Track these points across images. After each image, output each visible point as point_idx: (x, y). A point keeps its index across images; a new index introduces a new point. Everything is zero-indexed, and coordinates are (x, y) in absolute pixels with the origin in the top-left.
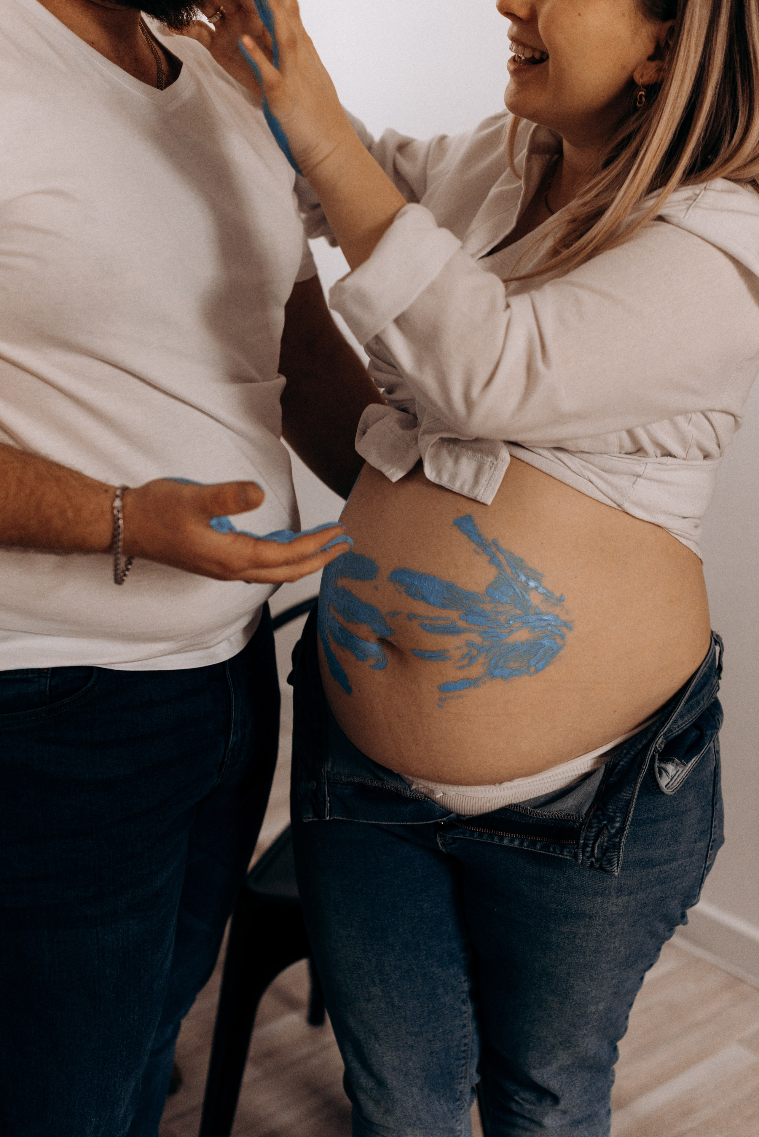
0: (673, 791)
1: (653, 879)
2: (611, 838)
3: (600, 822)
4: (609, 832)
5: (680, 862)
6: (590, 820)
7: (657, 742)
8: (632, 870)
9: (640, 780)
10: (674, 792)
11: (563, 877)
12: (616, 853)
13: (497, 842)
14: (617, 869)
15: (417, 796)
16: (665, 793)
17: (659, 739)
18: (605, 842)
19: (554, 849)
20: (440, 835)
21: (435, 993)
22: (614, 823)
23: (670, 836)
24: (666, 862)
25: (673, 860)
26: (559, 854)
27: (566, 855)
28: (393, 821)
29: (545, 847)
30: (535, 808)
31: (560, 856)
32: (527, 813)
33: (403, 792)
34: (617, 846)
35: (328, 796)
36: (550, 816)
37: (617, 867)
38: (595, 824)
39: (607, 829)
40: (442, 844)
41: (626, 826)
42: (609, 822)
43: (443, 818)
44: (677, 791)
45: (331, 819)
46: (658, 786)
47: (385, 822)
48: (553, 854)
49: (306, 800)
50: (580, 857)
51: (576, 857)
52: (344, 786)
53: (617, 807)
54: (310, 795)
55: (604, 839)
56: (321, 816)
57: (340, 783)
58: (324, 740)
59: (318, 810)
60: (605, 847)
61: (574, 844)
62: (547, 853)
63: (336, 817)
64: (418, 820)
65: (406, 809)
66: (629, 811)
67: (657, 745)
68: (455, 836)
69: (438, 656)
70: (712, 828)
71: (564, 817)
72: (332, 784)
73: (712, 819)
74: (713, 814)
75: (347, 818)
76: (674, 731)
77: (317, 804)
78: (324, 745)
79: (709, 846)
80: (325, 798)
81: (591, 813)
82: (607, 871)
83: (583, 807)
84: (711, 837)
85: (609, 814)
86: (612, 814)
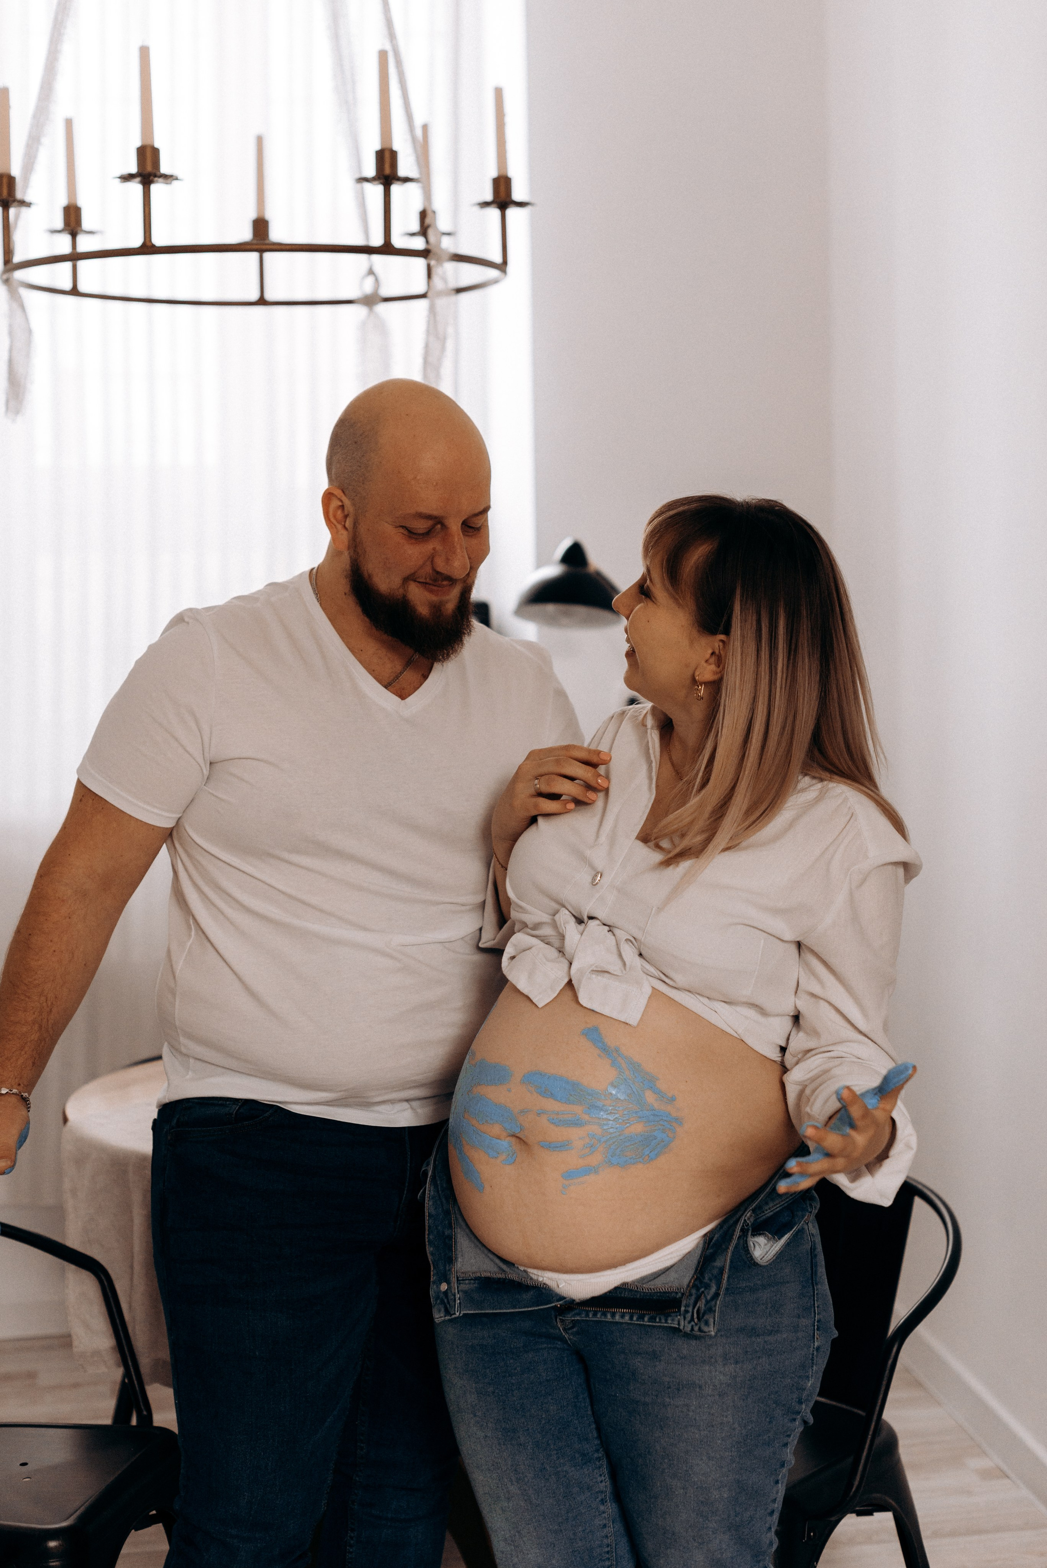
1: (757, 1349)
2: (707, 1302)
3: (698, 1289)
4: (707, 1298)
5: (785, 1336)
6: (690, 1289)
7: (746, 1215)
8: (736, 1338)
9: (731, 1248)
10: (768, 1263)
11: (673, 1348)
12: (712, 1315)
13: (610, 1319)
14: (714, 1329)
15: (536, 1284)
16: (759, 1263)
17: (748, 1213)
18: (703, 1306)
19: (660, 1319)
20: (560, 1319)
22: (710, 1289)
23: (770, 1305)
24: (769, 1333)
26: (665, 1323)
27: (671, 1324)
28: (516, 1308)
29: (652, 1319)
30: (644, 1284)
31: (665, 1325)
32: (636, 1289)
33: (524, 1281)
34: (714, 1309)
35: (458, 1293)
37: (714, 1327)
38: (694, 1291)
39: (705, 1296)
40: (564, 1329)
41: (721, 1291)
42: (706, 1288)
43: (560, 1301)
44: (772, 1262)
45: (461, 1315)
46: (751, 1258)
47: (508, 1309)
48: (659, 1324)
49: (438, 1301)
50: (682, 1323)
51: (679, 1324)
52: (472, 1281)
53: (712, 1275)
54: (442, 1295)
55: (701, 1304)
56: (452, 1313)
57: (469, 1280)
58: (453, 1243)
59: (449, 1308)
60: (702, 1311)
61: (676, 1312)
62: (654, 1324)
63: (465, 1312)
64: (538, 1305)
65: (527, 1296)
66: (723, 1277)
67: (746, 1218)
68: (573, 1318)
69: (563, 1146)
70: (814, 1307)
71: (668, 1289)
72: (461, 1282)
73: (814, 1298)
74: (814, 1292)
75: (475, 1310)
76: (766, 1212)
77: (449, 1303)
78: (453, 1248)
79: (814, 1326)
80: (455, 1295)
81: (691, 1284)
82: (705, 1332)
83: (684, 1279)
84: (815, 1316)
85: (705, 1281)
86: (709, 1282)
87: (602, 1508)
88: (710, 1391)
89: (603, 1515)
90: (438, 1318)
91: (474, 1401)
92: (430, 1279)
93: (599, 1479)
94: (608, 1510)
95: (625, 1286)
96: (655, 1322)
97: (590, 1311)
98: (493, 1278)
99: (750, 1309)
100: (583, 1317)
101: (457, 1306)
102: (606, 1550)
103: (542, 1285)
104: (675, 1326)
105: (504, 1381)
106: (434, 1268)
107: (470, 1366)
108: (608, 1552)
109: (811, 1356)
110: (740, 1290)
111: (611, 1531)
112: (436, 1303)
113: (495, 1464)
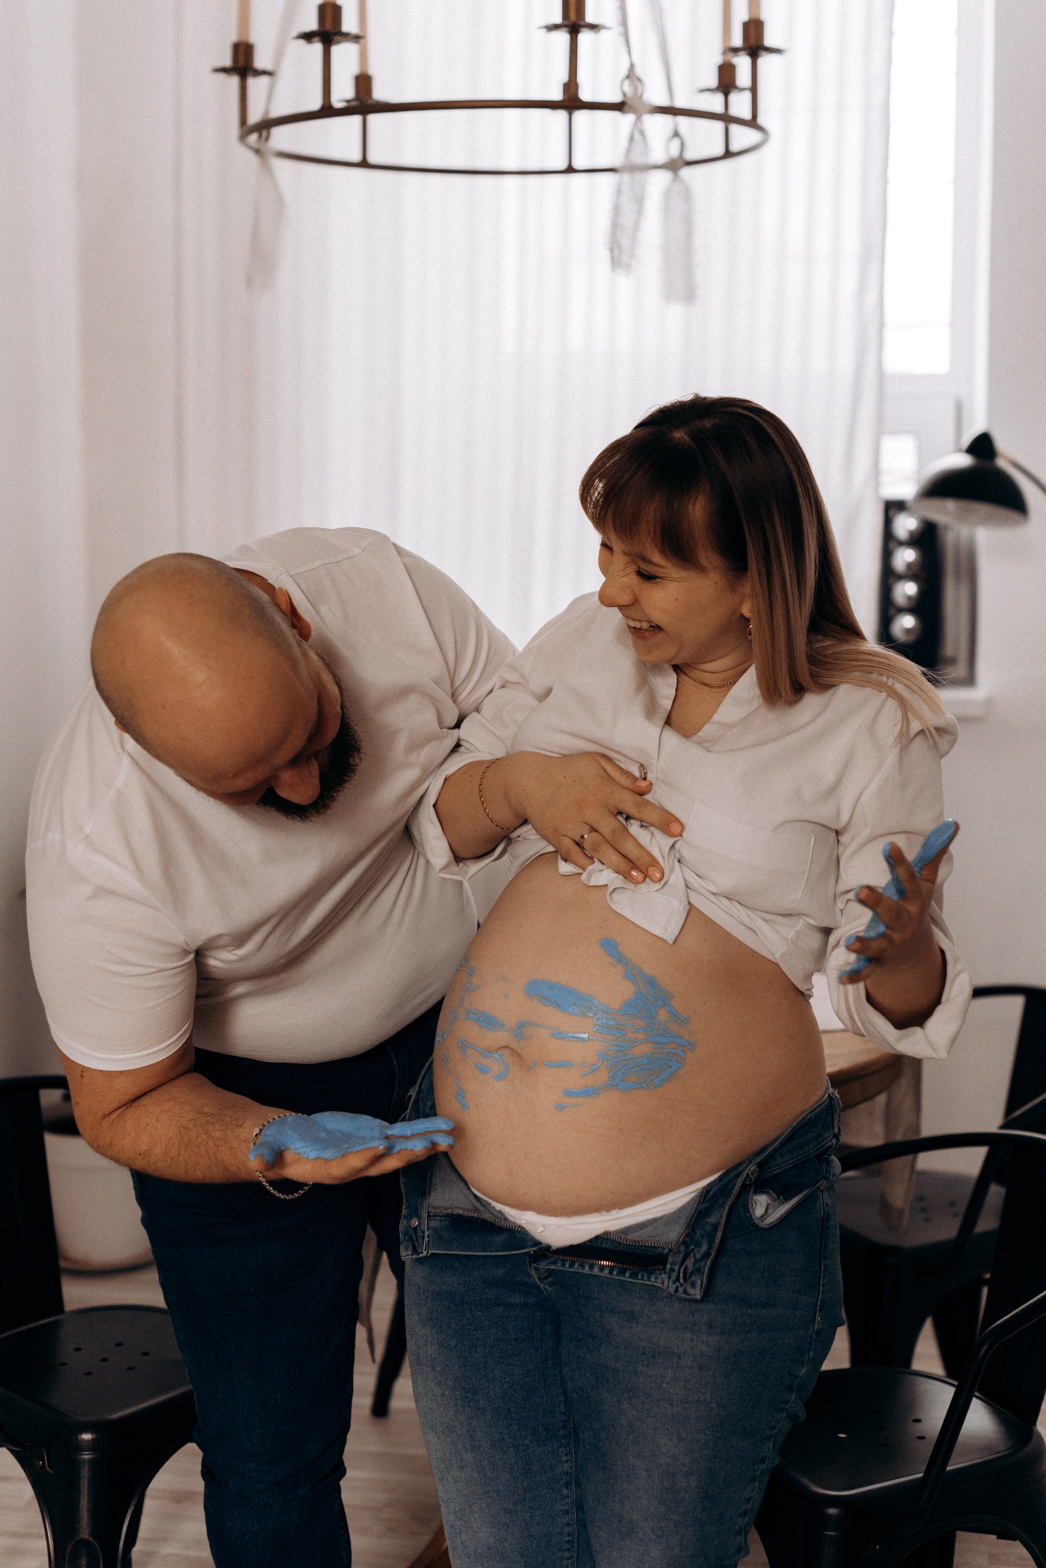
0: (768, 1225)
1: (748, 1322)
2: (696, 1261)
3: (687, 1246)
4: (696, 1257)
6: (679, 1246)
7: (749, 1169)
9: (728, 1205)
10: (769, 1227)
11: (653, 1310)
12: (701, 1276)
13: (587, 1271)
14: (700, 1292)
16: (759, 1225)
17: (752, 1167)
18: (691, 1265)
19: (643, 1276)
20: (534, 1268)
22: (700, 1247)
26: (648, 1281)
27: (654, 1282)
28: (487, 1251)
29: (634, 1275)
31: (648, 1283)
32: (618, 1239)
33: (498, 1222)
34: (702, 1269)
35: (428, 1230)
36: (640, 1242)
37: (700, 1288)
38: (682, 1248)
39: (694, 1254)
40: (540, 1279)
41: (713, 1250)
42: (696, 1246)
43: (535, 1247)
44: (773, 1226)
45: (429, 1254)
46: (750, 1217)
47: (479, 1252)
48: (641, 1282)
49: (407, 1238)
50: (666, 1283)
51: (663, 1283)
52: (443, 1218)
53: (705, 1231)
54: (411, 1232)
55: (690, 1263)
56: (419, 1252)
57: (439, 1216)
58: (429, 1175)
59: (417, 1246)
60: (690, 1271)
61: (661, 1270)
62: (635, 1281)
63: (433, 1251)
64: (510, 1250)
65: (500, 1239)
66: (717, 1236)
67: (749, 1172)
68: (548, 1267)
70: (819, 1285)
71: (654, 1244)
72: (432, 1218)
73: (820, 1275)
74: (821, 1268)
75: (443, 1250)
76: (774, 1169)
77: (417, 1240)
78: (428, 1180)
79: (817, 1306)
80: (424, 1232)
81: (681, 1240)
82: (690, 1295)
83: (674, 1234)
84: (819, 1296)
85: (697, 1238)
86: (700, 1239)
90: (404, 1256)
92: (402, 1213)
93: (564, 1458)
94: (572, 1495)
95: (608, 1235)
96: (636, 1279)
97: (567, 1260)
98: (465, 1216)
99: (744, 1275)
100: (558, 1267)
101: (425, 1244)
103: (516, 1228)
104: (658, 1285)
105: (468, 1335)
106: (407, 1201)
107: (435, 1314)
108: (568, 1542)
109: (809, 1339)
110: (735, 1252)
111: (574, 1519)
112: (404, 1240)
113: (450, 1427)
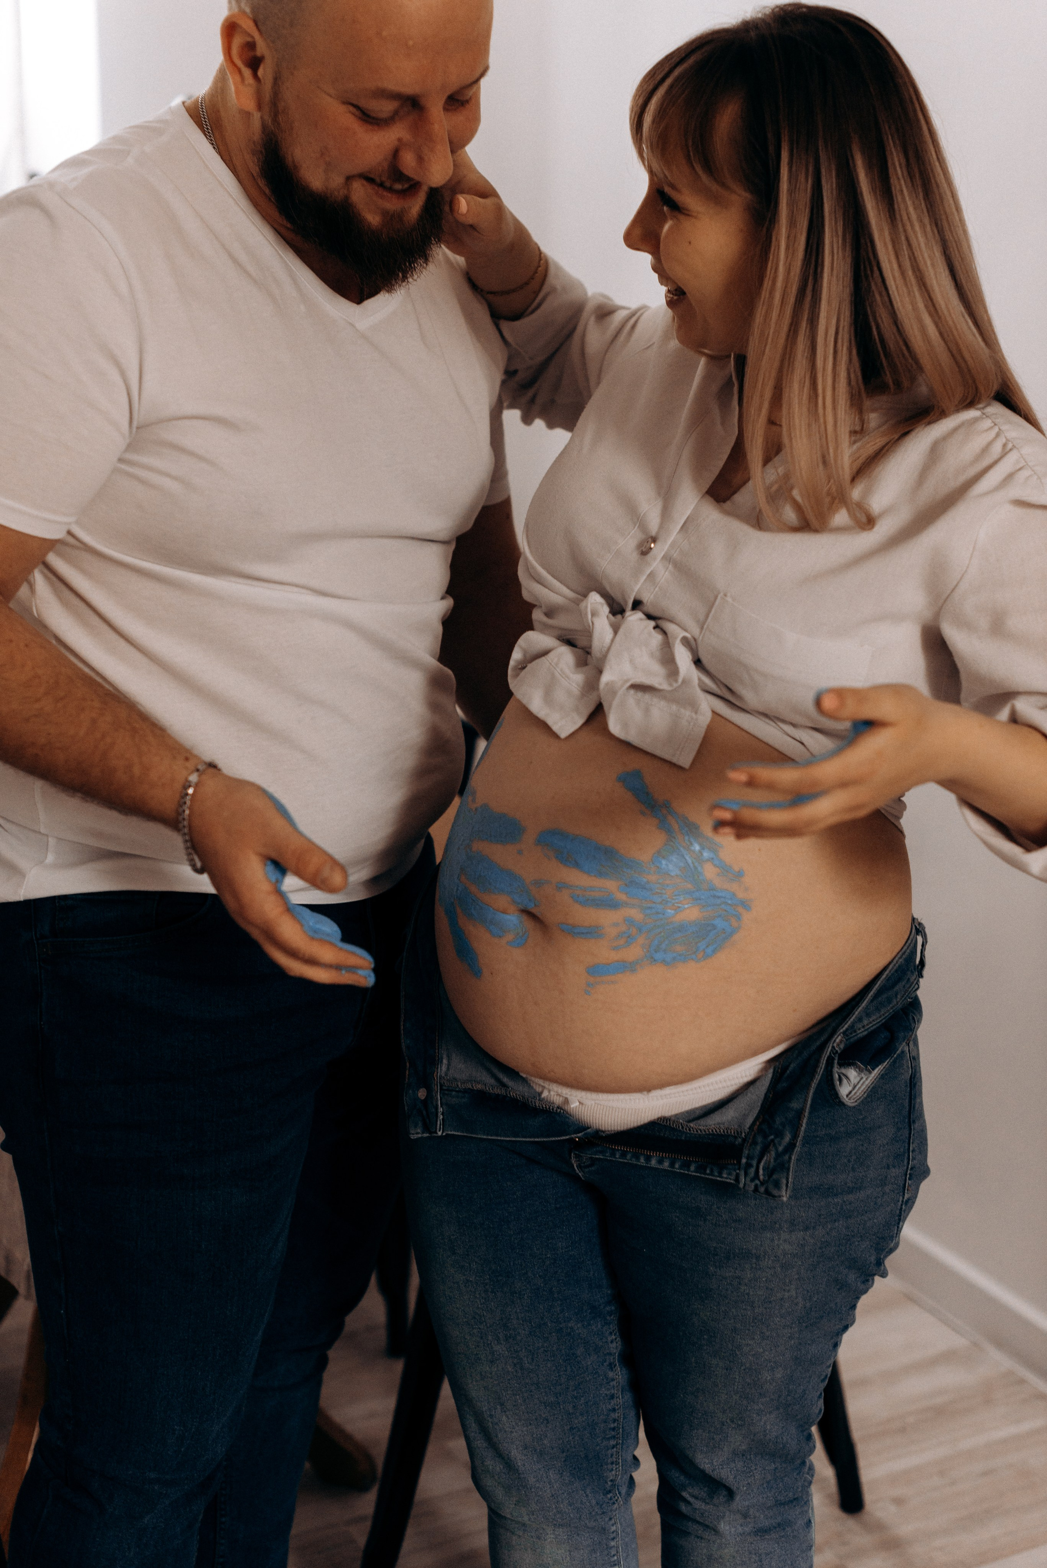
0: (856, 1101)
1: (834, 1211)
2: (778, 1155)
3: (765, 1137)
4: (777, 1149)
5: (869, 1192)
6: (755, 1135)
7: (835, 1041)
8: (808, 1199)
9: (814, 1085)
10: (856, 1104)
11: (723, 1208)
12: (785, 1174)
13: (643, 1163)
14: (786, 1193)
15: (548, 1107)
16: (846, 1103)
17: (837, 1038)
18: (772, 1160)
19: (712, 1171)
20: (575, 1154)
21: (573, 1354)
22: (782, 1138)
23: (854, 1157)
24: (851, 1191)
25: (860, 1189)
26: (718, 1177)
27: (726, 1178)
28: (518, 1137)
29: (701, 1168)
30: (689, 1121)
31: (718, 1179)
32: (679, 1127)
33: (531, 1102)
34: (786, 1165)
35: (441, 1106)
36: (707, 1130)
37: (786, 1190)
38: (760, 1139)
39: (774, 1145)
40: (579, 1167)
41: (797, 1140)
42: (777, 1136)
43: (579, 1133)
44: (862, 1101)
45: (444, 1134)
46: (836, 1095)
47: (508, 1137)
49: (414, 1111)
50: (742, 1179)
51: (737, 1179)
52: (460, 1094)
53: (786, 1117)
54: (419, 1104)
55: (770, 1157)
56: (433, 1130)
58: (437, 1038)
59: (429, 1123)
60: (771, 1167)
61: (734, 1164)
62: (703, 1176)
63: (450, 1132)
64: (548, 1136)
65: (535, 1122)
66: (801, 1124)
67: (835, 1045)
68: (593, 1156)
69: (593, 932)
70: (909, 1152)
71: (723, 1132)
72: (446, 1092)
73: (910, 1140)
74: (911, 1133)
75: (463, 1133)
76: (859, 1032)
77: (429, 1116)
78: (437, 1045)
79: (906, 1175)
80: (437, 1108)
81: (756, 1126)
82: (772, 1197)
83: (746, 1118)
84: (909, 1163)
85: (776, 1126)
86: (780, 1127)
87: (611, 1374)
88: (770, 1262)
89: (611, 1384)
91: (453, 1235)
92: (404, 1080)
94: (617, 1377)
95: (665, 1121)
96: (703, 1173)
97: (619, 1148)
98: (489, 1093)
99: (829, 1163)
100: (607, 1156)
101: (439, 1124)
102: (612, 1426)
103: (553, 1109)
104: (731, 1182)
106: (411, 1066)
108: (614, 1429)
109: (898, 1212)
110: (821, 1139)
112: (412, 1112)
113: (477, 1317)
